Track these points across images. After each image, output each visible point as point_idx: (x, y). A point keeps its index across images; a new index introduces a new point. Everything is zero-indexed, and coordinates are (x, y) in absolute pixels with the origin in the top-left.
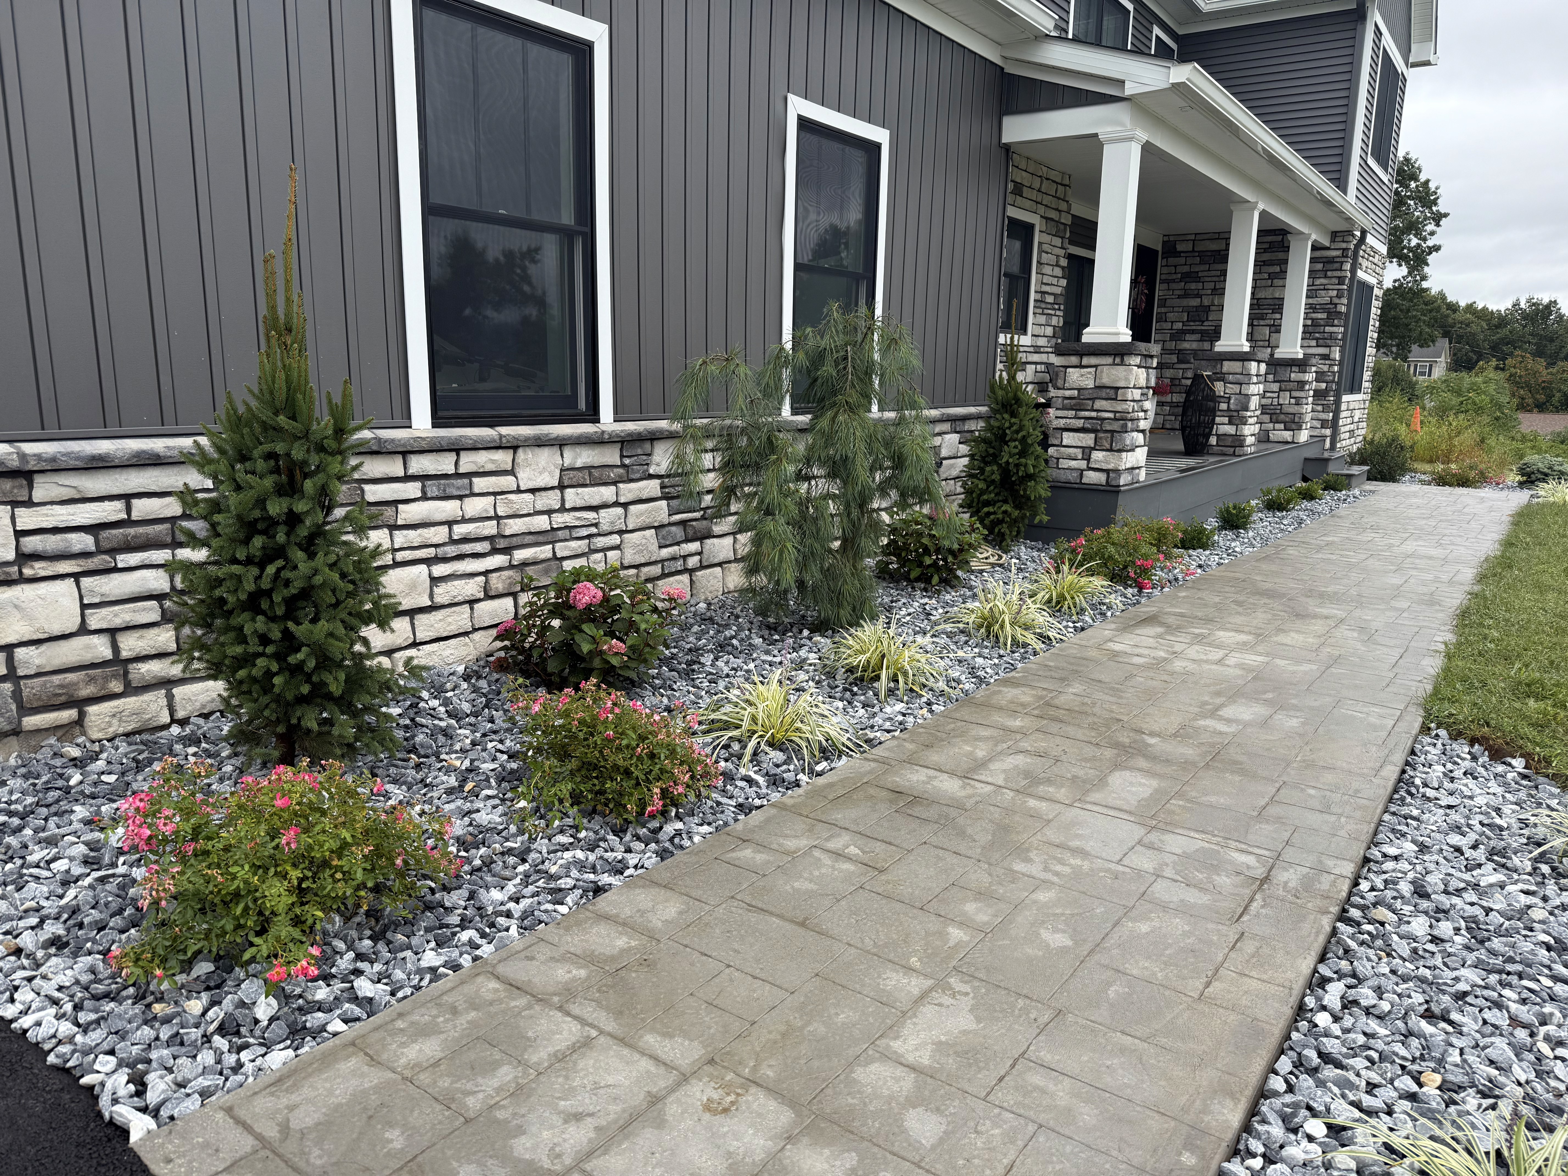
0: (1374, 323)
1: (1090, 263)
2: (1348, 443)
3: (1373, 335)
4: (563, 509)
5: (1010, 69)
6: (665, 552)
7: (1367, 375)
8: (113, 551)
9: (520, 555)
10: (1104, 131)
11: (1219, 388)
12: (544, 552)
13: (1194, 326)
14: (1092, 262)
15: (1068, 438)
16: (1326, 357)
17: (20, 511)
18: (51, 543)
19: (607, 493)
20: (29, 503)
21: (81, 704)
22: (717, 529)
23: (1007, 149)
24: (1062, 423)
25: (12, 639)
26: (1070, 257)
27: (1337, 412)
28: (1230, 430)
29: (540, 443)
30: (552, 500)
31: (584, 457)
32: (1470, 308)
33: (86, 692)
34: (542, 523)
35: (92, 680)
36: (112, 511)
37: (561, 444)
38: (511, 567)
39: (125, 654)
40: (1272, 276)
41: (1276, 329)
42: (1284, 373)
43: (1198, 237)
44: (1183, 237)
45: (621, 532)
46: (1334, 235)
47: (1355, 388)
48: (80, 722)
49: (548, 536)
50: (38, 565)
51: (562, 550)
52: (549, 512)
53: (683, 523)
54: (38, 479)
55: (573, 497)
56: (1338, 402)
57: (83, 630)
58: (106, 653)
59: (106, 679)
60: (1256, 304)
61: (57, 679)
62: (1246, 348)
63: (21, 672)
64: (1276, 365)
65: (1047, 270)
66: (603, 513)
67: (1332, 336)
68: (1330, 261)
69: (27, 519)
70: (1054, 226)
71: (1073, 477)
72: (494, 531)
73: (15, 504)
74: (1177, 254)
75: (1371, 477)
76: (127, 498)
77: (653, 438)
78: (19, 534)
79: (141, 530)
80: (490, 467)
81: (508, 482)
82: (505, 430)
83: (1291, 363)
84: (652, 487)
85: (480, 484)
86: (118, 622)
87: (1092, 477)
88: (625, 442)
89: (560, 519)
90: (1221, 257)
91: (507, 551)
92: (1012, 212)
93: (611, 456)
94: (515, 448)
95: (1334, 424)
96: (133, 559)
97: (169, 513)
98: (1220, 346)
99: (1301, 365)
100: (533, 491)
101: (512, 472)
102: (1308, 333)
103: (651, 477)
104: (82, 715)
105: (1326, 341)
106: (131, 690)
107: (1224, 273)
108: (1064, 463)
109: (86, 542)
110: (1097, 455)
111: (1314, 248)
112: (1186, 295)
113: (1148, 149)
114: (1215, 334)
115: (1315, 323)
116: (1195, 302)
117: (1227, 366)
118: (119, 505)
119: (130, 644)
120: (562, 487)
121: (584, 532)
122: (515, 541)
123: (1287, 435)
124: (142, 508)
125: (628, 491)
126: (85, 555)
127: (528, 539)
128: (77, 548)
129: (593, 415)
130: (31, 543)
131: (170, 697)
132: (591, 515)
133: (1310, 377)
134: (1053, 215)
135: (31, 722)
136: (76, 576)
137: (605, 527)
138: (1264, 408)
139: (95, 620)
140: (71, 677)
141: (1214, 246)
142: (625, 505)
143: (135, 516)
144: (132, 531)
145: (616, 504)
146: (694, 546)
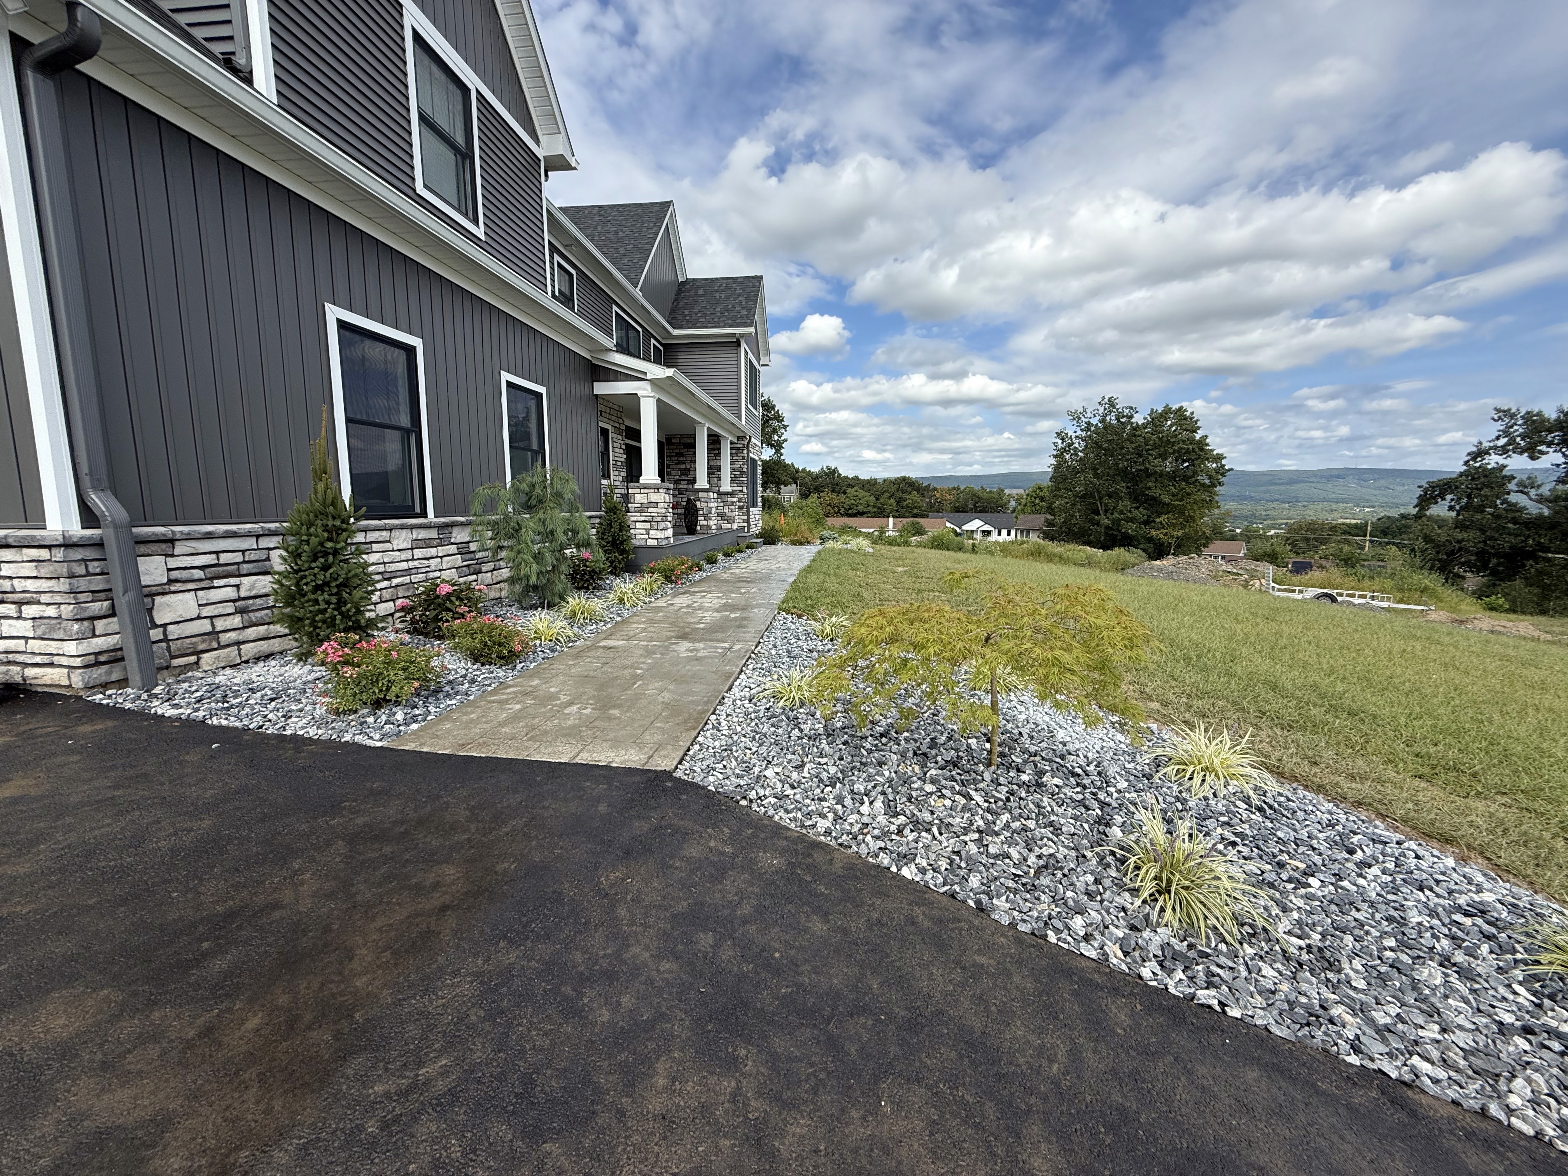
0: (759, 476)
1: (639, 450)
2: (755, 530)
3: (759, 482)
4: (413, 559)
5: (594, 362)
6: (462, 580)
7: (759, 500)
8: (212, 579)
9: (395, 581)
10: (640, 393)
11: (698, 504)
12: (407, 579)
13: (683, 477)
14: (640, 449)
15: (639, 525)
16: (741, 491)
17: (168, 559)
18: (184, 574)
19: (433, 552)
20: (173, 556)
21: (198, 653)
22: (484, 569)
23: (597, 396)
24: (635, 519)
25: (167, 621)
26: (626, 444)
27: (748, 515)
28: (705, 523)
29: (403, 527)
30: (408, 555)
31: (423, 534)
32: (804, 470)
33: (201, 647)
34: (404, 566)
35: (204, 641)
36: (210, 559)
37: (412, 527)
38: (391, 587)
39: (218, 629)
40: (716, 455)
41: (719, 479)
42: (725, 498)
43: (682, 437)
44: (674, 436)
45: (440, 570)
46: (739, 438)
47: (754, 505)
48: (197, 663)
49: (407, 572)
50: (178, 585)
51: (414, 579)
52: (407, 561)
53: (468, 566)
54: (177, 543)
55: (418, 553)
56: (748, 511)
57: (199, 617)
58: (209, 628)
59: (211, 641)
60: (710, 468)
61: (188, 641)
62: (708, 486)
63: (170, 638)
64: (720, 494)
65: (617, 450)
66: (431, 561)
67: (742, 482)
68: (738, 449)
69: (173, 563)
70: (618, 431)
71: (643, 543)
72: (383, 570)
73: (167, 555)
74: (673, 444)
75: (765, 544)
76: (217, 553)
77: (453, 525)
78: (169, 570)
79: (225, 568)
80: (381, 539)
81: (387, 546)
82: (386, 521)
83: (727, 494)
84: (453, 549)
85: (375, 547)
86: (216, 613)
87: (650, 542)
88: (441, 527)
89: (411, 564)
90: (693, 446)
91: (389, 579)
92: (601, 424)
93: (433, 534)
94: (391, 530)
95: (748, 521)
96: (222, 582)
97: (237, 560)
98: (696, 486)
99: (732, 494)
100: (399, 550)
101: (389, 542)
102: (733, 481)
103: (452, 544)
104: (199, 659)
105: (740, 484)
106: (221, 647)
107: (695, 453)
108: (638, 537)
109: (198, 574)
110: (651, 532)
111: (731, 443)
112: (679, 463)
113: (659, 400)
114: (694, 481)
115: (735, 476)
116: (683, 466)
117: (701, 495)
118: (214, 556)
119: (220, 624)
120: (412, 549)
121: (424, 570)
122: (393, 575)
123: (729, 526)
124: (224, 558)
125: (442, 550)
126: (200, 580)
127: (399, 573)
128: (196, 577)
129: (424, 514)
130: (175, 575)
131: (239, 650)
132: (426, 562)
133: (735, 500)
134: (617, 425)
135: (176, 662)
136: (195, 590)
137: (433, 568)
138: (719, 515)
139: (206, 611)
140: (194, 640)
141: (689, 441)
142: (441, 557)
143: (221, 561)
144: (221, 569)
145: (437, 557)
146: (474, 577)
